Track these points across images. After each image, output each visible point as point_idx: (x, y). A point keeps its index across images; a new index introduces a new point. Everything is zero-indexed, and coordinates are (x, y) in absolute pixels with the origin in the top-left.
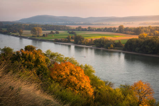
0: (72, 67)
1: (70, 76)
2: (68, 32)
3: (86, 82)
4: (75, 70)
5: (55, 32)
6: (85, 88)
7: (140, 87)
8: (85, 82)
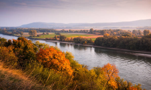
0: (55, 52)
1: (53, 60)
2: (55, 33)
3: (67, 64)
4: (58, 54)
5: (46, 33)
6: (66, 69)
7: (109, 68)
8: (65, 64)
